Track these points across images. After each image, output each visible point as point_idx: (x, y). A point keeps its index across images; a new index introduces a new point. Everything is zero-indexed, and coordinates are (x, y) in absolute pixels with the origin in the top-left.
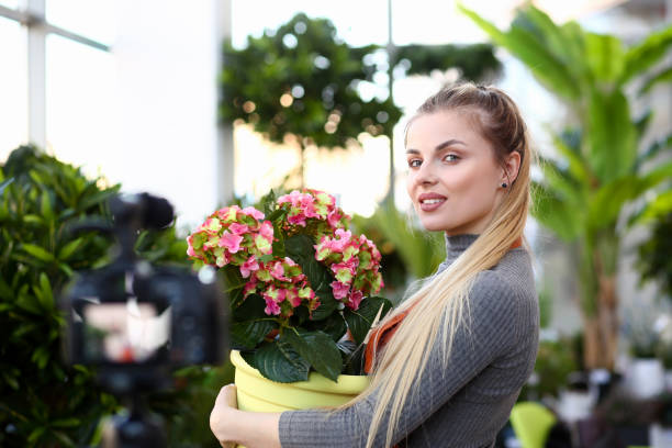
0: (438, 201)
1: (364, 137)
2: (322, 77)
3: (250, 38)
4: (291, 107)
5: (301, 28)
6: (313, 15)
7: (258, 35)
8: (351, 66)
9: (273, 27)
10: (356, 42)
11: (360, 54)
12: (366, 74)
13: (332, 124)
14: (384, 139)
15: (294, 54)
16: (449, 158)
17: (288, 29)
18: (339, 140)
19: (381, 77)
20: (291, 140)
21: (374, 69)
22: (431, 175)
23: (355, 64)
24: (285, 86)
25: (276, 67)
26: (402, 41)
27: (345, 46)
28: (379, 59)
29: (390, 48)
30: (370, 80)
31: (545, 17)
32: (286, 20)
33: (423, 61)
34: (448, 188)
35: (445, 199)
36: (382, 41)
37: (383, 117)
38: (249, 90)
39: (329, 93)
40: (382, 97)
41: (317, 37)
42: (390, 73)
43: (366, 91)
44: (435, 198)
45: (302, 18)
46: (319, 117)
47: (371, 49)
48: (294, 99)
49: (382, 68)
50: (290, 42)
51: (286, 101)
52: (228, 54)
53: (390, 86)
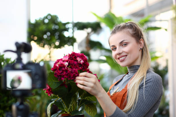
1: (66, 46)
2: (56, 30)
3: (36, 20)
4: (46, 39)
5: (49, 17)
6: (52, 14)
7: (38, 19)
9: (42, 17)
11: (65, 24)
12: (67, 30)
13: (57, 43)
14: (71, 47)
15: (47, 24)
17: (46, 18)
18: (59, 47)
19: (71, 30)
20: (46, 47)
21: (68, 28)
23: (63, 27)
24: (45, 33)
25: (43, 28)
26: (76, 21)
27: (61, 22)
28: (70, 26)
29: (73, 23)
31: (114, 15)
32: (46, 15)
33: (81, 26)
36: (70, 21)
37: (71, 41)
38: (36, 33)
39: (57, 34)
40: (71, 36)
41: (53, 20)
42: (73, 29)
43: (66, 34)
45: (49, 15)
46: (54, 40)
47: (68, 23)
48: (48, 36)
49: (71, 28)
50: (46, 21)
51: (45, 37)
52: (30, 24)
53: (73, 33)
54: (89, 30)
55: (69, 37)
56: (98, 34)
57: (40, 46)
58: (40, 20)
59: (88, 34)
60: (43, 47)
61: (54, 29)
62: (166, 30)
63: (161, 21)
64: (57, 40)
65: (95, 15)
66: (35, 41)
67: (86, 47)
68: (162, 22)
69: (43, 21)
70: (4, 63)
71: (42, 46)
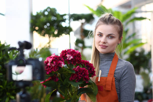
1: (64, 35)
2: (54, 21)
3: (37, 13)
4: (46, 28)
5: (49, 10)
6: (51, 7)
7: (39, 12)
8: (60, 19)
9: (43, 10)
11: (62, 16)
12: (64, 20)
13: (56, 33)
14: (68, 35)
15: (47, 16)
17: (46, 10)
18: (58, 35)
19: (67, 21)
20: (47, 36)
21: (65, 19)
24: (45, 24)
25: (43, 19)
26: (72, 13)
27: (59, 14)
28: (67, 17)
29: (69, 14)
30: (65, 22)
31: (104, 7)
32: (45, 8)
33: (76, 17)
36: (67, 13)
37: (68, 30)
38: (37, 24)
39: (56, 24)
40: (68, 26)
41: (52, 12)
42: (69, 20)
43: (64, 24)
45: (49, 8)
46: (53, 30)
47: (65, 15)
48: (47, 26)
49: (67, 19)
50: (46, 13)
51: (45, 27)
52: (32, 16)
53: (69, 23)
54: (83, 21)
55: (66, 27)
56: (91, 24)
57: (41, 35)
58: (40, 12)
59: (83, 24)
60: (44, 35)
61: (53, 20)
62: (150, 20)
63: (146, 12)
64: (56, 30)
65: (88, 7)
66: (37, 31)
67: (81, 36)
69: (43, 14)
70: (10, 52)
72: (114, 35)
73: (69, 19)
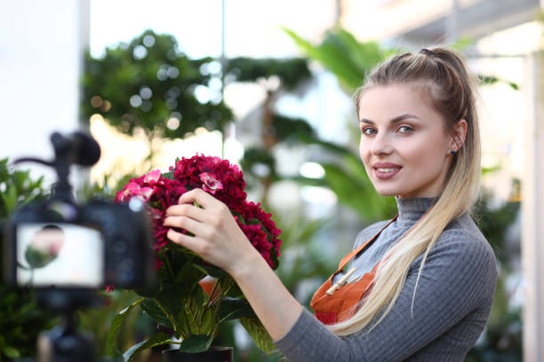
0: (392, 170)
1: (201, 131)
2: (169, 83)
3: (107, 50)
4: (139, 108)
5: (150, 42)
6: (159, 31)
7: (113, 47)
8: (190, 73)
9: (128, 39)
10: (194, 55)
11: (198, 64)
12: (203, 80)
13: (173, 123)
14: (217, 135)
15: (143, 62)
16: (402, 130)
17: (140, 42)
18: (180, 134)
19: (215, 83)
20: (140, 133)
21: (208, 77)
22: (386, 146)
23: (193, 73)
24: (135, 90)
25: (130, 73)
26: (232, 54)
27: (185, 58)
28: (213, 68)
29: (222, 60)
30: (206, 84)
31: (350, 37)
32: (138, 33)
33: (248, 71)
34: (403, 158)
35: (400, 167)
36: (215, 54)
37: (218, 116)
38: (107, 91)
39: (173, 95)
40: (216, 100)
41: (162, 49)
42: (222, 79)
43: (203, 95)
44: (390, 168)
45: (150, 33)
46: (163, 114)
47: (208, 60)
48: (143, 100)
49: (216, 75)
50: (140, 53)
51: (136, 102)
52: (88, 63)
53: (222, 91)
54: (274, 83)
55: (209, 104)
56: (301, 95)
57: (119, 130)
58: (119, 48)
59: (271, 95)
60: (130, 132)
61: (165, 79)
62: (515, 86)
63: (495, 56)
64: (174, 114)
65: (292, 34)
66: (105, 115)
67: (264, 136)
68: (502, 59)
69: (129, 54)
70: (8, 187)
71: (126, 130)
72: (415, 117)
73: (221, 75)
